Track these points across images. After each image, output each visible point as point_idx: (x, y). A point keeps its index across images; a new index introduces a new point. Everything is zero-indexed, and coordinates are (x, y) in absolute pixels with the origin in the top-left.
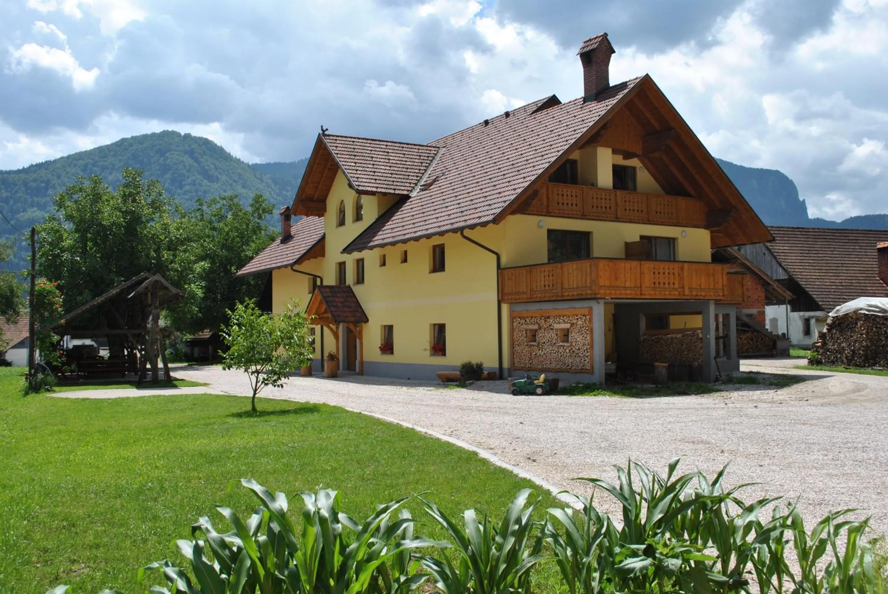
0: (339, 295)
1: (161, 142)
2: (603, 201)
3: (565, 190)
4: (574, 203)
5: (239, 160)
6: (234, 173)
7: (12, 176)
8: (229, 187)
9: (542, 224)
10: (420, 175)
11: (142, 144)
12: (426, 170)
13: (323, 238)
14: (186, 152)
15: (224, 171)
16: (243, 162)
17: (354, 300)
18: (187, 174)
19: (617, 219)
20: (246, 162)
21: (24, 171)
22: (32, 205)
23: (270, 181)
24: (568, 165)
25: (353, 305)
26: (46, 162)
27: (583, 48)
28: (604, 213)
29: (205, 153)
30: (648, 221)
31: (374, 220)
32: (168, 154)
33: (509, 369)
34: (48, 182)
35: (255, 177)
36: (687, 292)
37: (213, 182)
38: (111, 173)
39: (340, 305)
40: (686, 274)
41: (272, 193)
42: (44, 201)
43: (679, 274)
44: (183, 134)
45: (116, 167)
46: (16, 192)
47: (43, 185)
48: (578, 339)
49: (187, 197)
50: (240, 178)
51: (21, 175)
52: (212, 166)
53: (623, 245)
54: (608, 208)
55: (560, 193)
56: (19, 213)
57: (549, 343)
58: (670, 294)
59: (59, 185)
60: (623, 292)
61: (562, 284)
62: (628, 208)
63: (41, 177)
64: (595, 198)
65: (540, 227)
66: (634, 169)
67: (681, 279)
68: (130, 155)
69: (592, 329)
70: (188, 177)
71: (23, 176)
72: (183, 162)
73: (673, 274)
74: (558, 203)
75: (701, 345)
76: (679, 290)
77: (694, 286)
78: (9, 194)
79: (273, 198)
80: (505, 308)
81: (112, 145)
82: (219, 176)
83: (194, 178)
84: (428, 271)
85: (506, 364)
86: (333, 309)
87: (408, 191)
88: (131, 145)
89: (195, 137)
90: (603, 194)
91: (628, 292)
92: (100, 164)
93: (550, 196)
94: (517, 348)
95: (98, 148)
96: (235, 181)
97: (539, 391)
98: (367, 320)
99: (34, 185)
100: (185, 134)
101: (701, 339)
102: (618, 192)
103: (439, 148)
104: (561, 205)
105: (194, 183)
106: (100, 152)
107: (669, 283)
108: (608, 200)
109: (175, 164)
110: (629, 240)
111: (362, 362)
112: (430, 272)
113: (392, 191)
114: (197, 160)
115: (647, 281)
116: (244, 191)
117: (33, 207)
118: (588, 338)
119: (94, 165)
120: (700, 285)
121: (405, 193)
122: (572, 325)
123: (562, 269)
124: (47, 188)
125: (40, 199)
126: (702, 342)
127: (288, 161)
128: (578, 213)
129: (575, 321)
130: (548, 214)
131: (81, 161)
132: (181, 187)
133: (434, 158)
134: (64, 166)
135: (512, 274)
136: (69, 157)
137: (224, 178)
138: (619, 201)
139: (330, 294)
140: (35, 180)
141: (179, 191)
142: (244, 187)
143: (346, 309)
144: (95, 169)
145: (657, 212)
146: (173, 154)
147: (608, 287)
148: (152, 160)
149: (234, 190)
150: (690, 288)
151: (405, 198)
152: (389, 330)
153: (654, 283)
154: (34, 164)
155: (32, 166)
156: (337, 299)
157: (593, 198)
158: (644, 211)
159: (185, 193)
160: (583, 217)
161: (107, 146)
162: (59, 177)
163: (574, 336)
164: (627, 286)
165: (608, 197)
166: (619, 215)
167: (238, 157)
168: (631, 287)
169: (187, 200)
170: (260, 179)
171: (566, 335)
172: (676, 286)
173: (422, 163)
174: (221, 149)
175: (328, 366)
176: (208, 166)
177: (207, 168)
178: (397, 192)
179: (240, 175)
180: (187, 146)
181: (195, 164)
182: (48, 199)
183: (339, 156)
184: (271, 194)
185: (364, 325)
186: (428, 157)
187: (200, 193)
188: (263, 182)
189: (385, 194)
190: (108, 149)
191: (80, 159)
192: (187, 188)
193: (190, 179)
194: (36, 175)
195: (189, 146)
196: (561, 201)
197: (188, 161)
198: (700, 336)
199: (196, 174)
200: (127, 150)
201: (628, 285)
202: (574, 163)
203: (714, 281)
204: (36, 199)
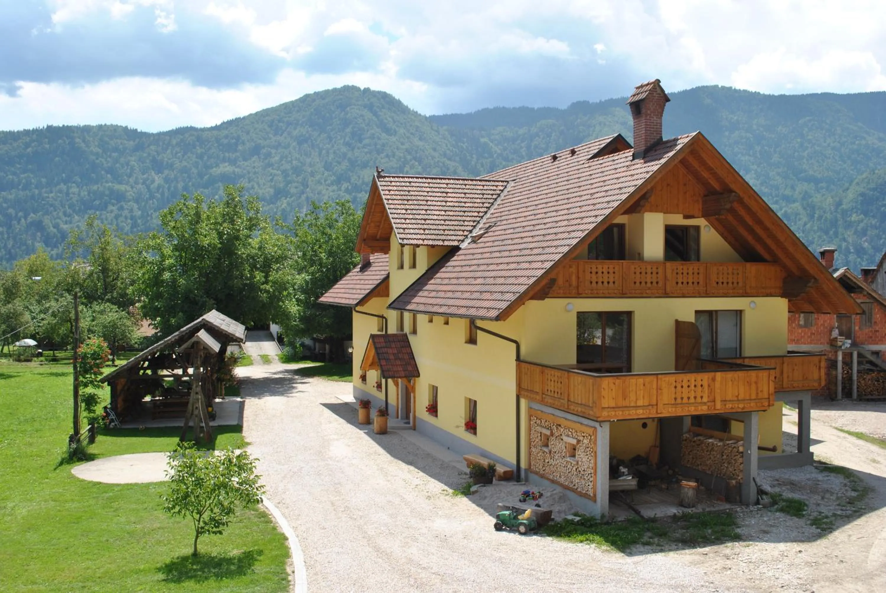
0: (393, 345)
1: (341, 97)
2: (649, 275)
3: (600, 267)
4: (611, 281)
5: (417, 112)
6: (411, 126)
7: (207, 133)
8: (406, 140)
9: (570, 307)
10: (478, 219)
11: (324, 99)
12: (486, 213)
13: (388, 277)
14: (365, 106)
15: (402, 124)
16: (420, 115)
17: (409, 351)
18: (366, 128)
19: (666, 295)
20: (423, 114)
21: (216, 128)
22: (224, 160)
23: (447, 133)
24: (615, 230)
25: (406, 357)
26: (236, 119)
27: (634, 96)
28: (649, 289)
29: (383, 107)
30: (707, 295)
31: (424, 272)
32: (348, 109)
33: (526, 470)
34: (238, 138)
35: (432, 129)
36: (719, 405)
37: (391, 135)
38: (295, 129)
39: (392, 357)
40: (717, 384)
41: (449, 146)
42: (234, 156)
43: (709, 386)
44: (362, 88)
45: (300, 122)
46: (210, 148)
47: (234, 141)
48: (584, 460)
49: (366, 150)
50: (417, 131)
51: (214, 132)
52: (390, 119)
53: (672, 324)
54: (654, 284)
55: (594, 270)
56: (212, 168)
57: (559, 455)
58: (695, 410)
59: (248, 141)
60: (633, 412)
61: (569, 395)
62: (680, 281)
63: (232, 133)
64: (638, 273)
65: (569, 311)
66: (697, 228)
67: (711, 391)
68: (312, 110)
69: (596, 452)
70: (368, 131)
71: (215, 133)
72: (362, 116)
73: (702, 386)
74: (591, 283)
75: (741, 460)
76: (709, 404)
77: (729, 397)
78: (204, 151)
79: (449, 149)
80: (523, 403)
81: (296, 101)
82: (397, 129)
83: (373, 131)
84: (464, 341)
85: (523, 465)
86: (383, 363)
87: (459, 241)
88: (314, 100)
89: (374, 91)
90: (649, 267)
91: (640, 411)
92: (285, 120)
93: (580, 276)
94: (533, 450)
95: (283, 104)
96: (412, 134)
97: (522, 529)
98: (418, 375)
99: (226, 141)
100: (365, 89)
101: (742, 453)
102: (668, 264)
103: (508, 182)
104: (594, 284)
105: (372, 137)
106: (285, 108)
107: (695, 398)
108: (654, 274)
109: (356, 118)
110: (681, 319)
111: (415, 417)
112: (466, 342)
113: (441, 243)
114: (375, 114)
115: (667, 397)
116: (421, 143)
117: (225, 162)
118: (592, 461)
119: (279, 121)
120: (737, 396)
121: (456, 243)
122: (579, 441)
123: (568, 379)
124: (236, 144)
125: (231, 154)
126: (742, 457)
127: (464, 112)
128: (616, 291)
129: (581, 438)
130: (578, 295)
131: (267, 118)
132: (360, 141)
133: (499, 195)
134: (253, 123)
135: (528, 369)
136: (257, 114)
137: (402, 131)
138: (669, 275)
139: (384, 344)
140: (226, 137)
141: (359, 145)
142: (420, 139)
143: (398, 362)
144: (281, 124)
145: (717, 283)
146: (353, 108)
147: (613, 408)
148: (334, 115)
149: (411, 143)
150: (724, 401)
151: (455, 250)
152: (434, 390)
153: (675, 399)
154: (226, 121)
155: (224, 123)
156: (390, 351)
157: (635, 273)
158: (701, 283)
159: (364, 147)
160: (623, 295)
161: (292, 102)
162: (248, 133)
163: (580, 453)
164: (638, 404)
165: (654, 270)
166: (668, 289)
167: (415, 110)
168: (644, 406)
169: (366, 153)
170: (436, 131)
171: (573, 451)
172: (705, 400)
173: (483, 203)
174: (399, 102)
175: (377, 422)
176: (387, 119)
177: (385, 121)
178: (446, 243)
179: (417, 127)
180: (366, 100)
181: (374, 118)
182: (238, 154)
183: (390, 202)
184: (447, 146)
185: (417, 379)
186: (492, 195)
187: (378, 147)
188: (439, 134)
189: (433, 246)
190: (293, 105)
191: (268, 115)
192: (366, 141)
193: (369, 133)
194: (227, 132)
195: (369, 100)
196: (594, 280)
197: (368, 115)
198: (741, 449)
199: (375, 127)
200: (310, 105)
201: (640, 403)
202: (621, 227)
203: (757, 389)
204: (227, 155)
